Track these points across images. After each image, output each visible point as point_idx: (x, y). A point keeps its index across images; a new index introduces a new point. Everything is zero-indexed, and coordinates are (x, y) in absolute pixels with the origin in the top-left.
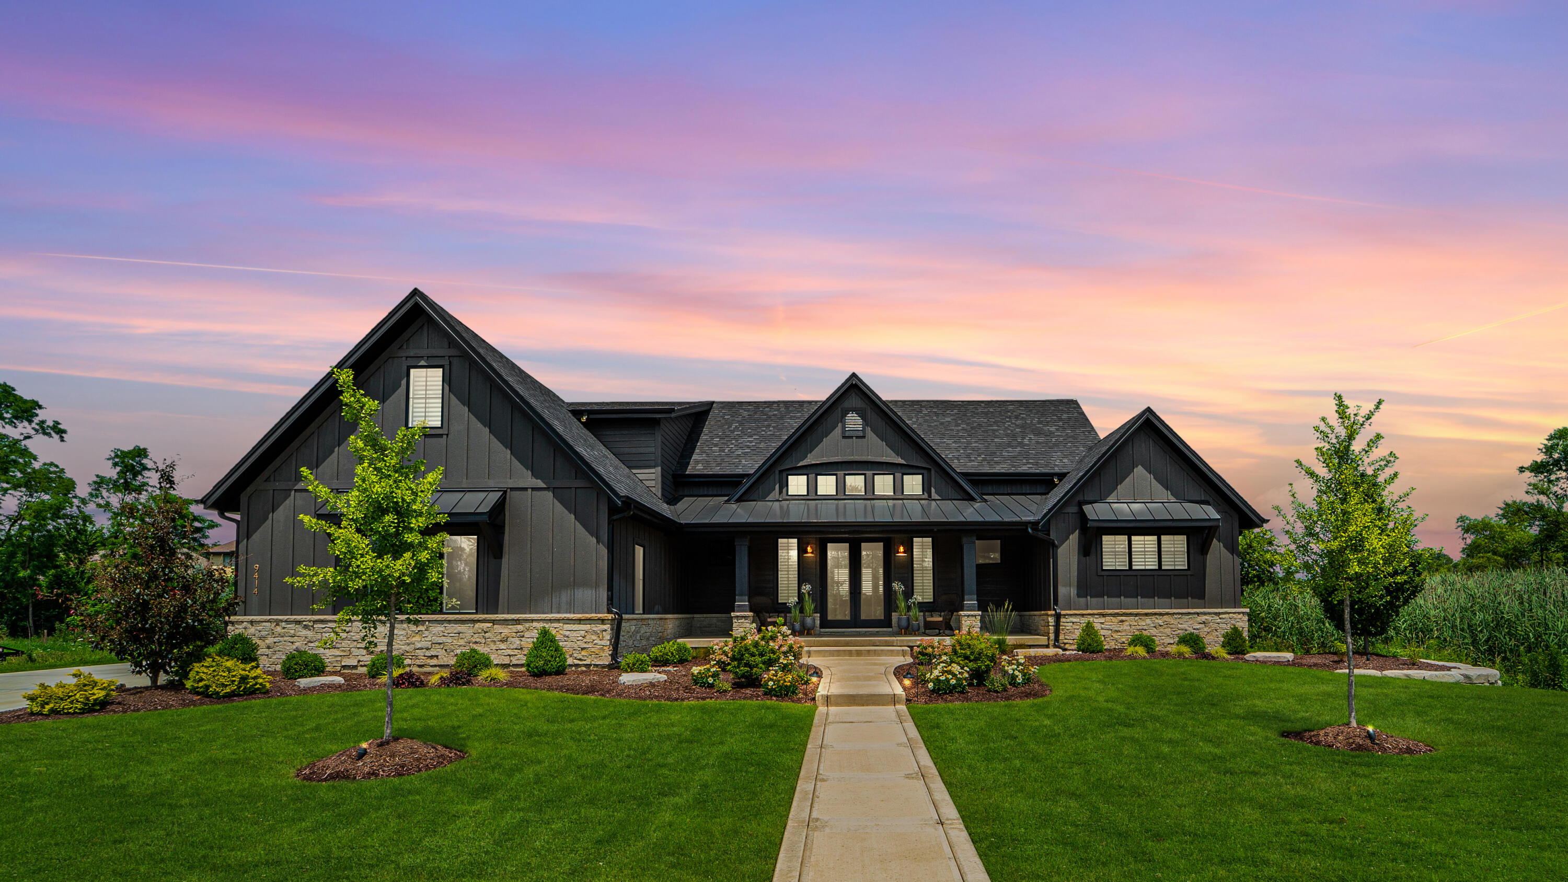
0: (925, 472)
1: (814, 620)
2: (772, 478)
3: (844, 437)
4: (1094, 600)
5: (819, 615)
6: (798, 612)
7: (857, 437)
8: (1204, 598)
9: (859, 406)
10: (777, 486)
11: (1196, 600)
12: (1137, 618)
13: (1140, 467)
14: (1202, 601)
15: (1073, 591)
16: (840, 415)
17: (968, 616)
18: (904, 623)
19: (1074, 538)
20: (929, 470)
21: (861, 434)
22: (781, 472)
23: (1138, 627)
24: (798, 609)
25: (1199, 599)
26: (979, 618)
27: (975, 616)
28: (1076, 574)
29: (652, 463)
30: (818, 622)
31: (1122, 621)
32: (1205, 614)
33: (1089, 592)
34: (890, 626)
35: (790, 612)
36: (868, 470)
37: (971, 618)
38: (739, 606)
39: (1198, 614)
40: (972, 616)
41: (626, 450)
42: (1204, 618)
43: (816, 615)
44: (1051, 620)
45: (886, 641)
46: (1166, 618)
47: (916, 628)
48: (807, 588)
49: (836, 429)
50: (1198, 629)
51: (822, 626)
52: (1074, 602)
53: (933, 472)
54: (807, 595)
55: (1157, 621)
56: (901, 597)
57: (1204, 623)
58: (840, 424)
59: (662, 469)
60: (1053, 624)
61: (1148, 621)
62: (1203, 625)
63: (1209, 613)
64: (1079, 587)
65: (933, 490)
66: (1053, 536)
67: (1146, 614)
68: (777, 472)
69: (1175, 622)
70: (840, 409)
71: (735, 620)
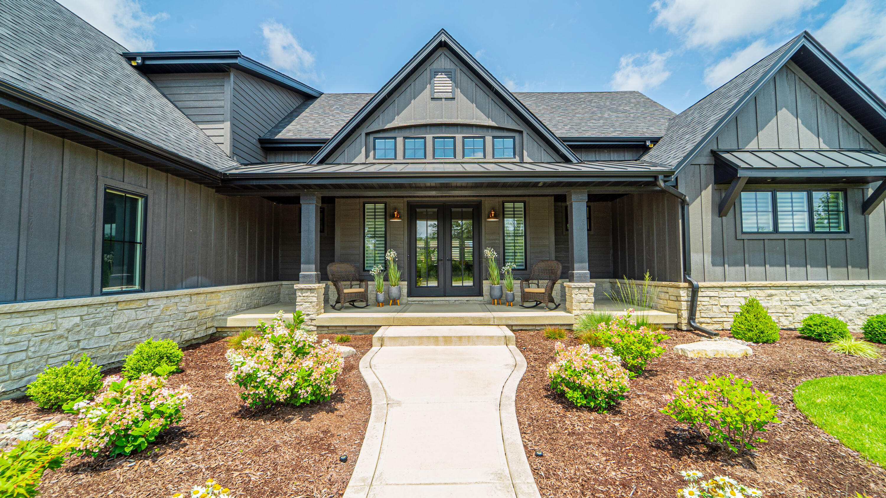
0: (517, 135)
1: (400, 290)
2: (358, 140)
3: (433, 99)
4: (733, 269)
5: (406, 283)
6: (381, 281)
7: (446, 99)
8: (867, 266)
9: (448, 67)
10: (363, 150)
11: (857, 270)
12: (788, 292)
13: (784, 109)
14: (865, 271)
15: (708, 259)
16: (428, 76)
17: (579, 288)
18: (497, 293)
19: (707, 194)
20: (521, 132)
21: (450, 95)
22: (368, 134)
23: (791, 303)
24: (382, 277)
25: (861, 268)
26: (592, 290)
27: (588, 288)
28: (710, 237)
29: (221, 118)
30: (405, 291)
31: (771, 296)
32: (873, 286)
33: (726, 259)
34: (480, 294)
35: (373, 280)
36: (458, 133)
37: (582, 291)
38: (305, 276)
39: (864, 286)
40: (585, 288)
41: (192, 104)
42: (872, 291)
43: (403, 283)
44: (684, 295)
45: (481, 319)
46: (825, 291)
47: (510, 298)
48: (391, 255)
49: (425, 91)
50: (865, 305)
51: (410, 295)
52: (709, 272)
53: (525, 134)
54: (392, 262)
55: (813, 295)
56: (493, 265)
57: (872, 297)
58: (428, 86)
59: (233, 125)
60: (686, 298)
61: (803, 296)
62: (870, 301)
63: (878, 286)
64: (714, 253)
65: (525, 153)
66: (682, 189)
67: (800, 287)
68: (363, 135)
69: (837, 297)
70: (428, 70)
71: (298, 294)
